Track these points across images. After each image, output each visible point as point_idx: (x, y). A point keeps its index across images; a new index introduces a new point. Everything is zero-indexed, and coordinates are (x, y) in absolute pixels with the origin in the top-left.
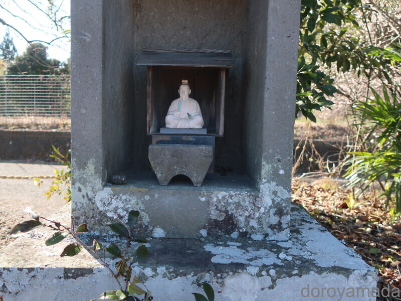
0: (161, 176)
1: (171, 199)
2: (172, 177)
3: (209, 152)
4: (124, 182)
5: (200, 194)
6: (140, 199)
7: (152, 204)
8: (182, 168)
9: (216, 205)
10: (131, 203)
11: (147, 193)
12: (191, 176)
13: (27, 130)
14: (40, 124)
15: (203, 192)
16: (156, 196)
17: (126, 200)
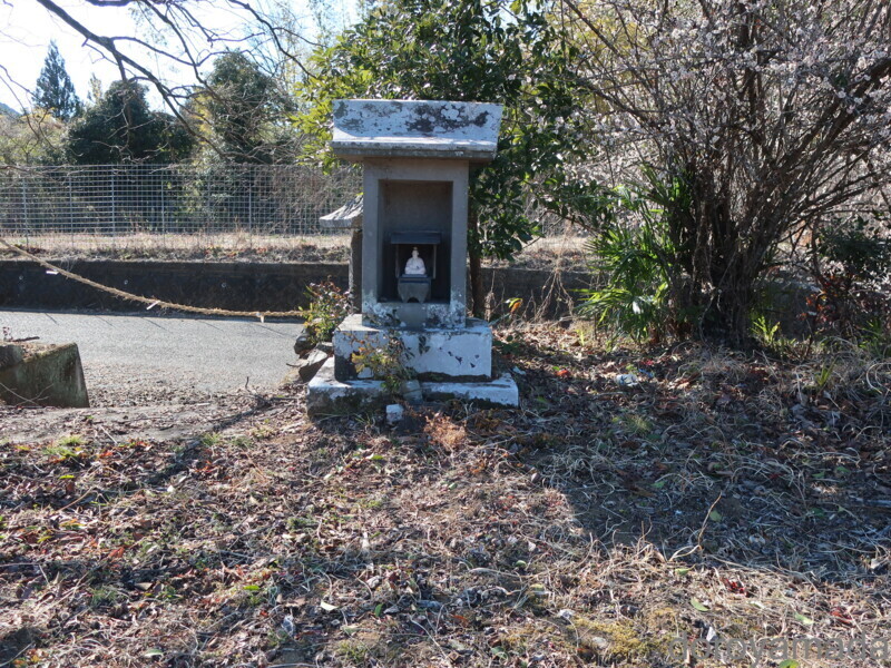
0: (404, 298)
1: (409, 309)
2: (409, 298)
3: (428, 286)
4: (386, 301)
8: (414, 294)
9: (430, 312)
12: (418, 298)
13: (152, 259)
14: (173, 250)
15: (424, 306)
16: (401, 307)
17: (387, 309)
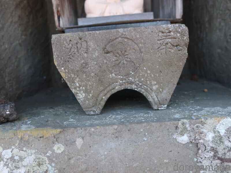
0: (86, 98)
1: (113, 145)
2: (108, 96)
3: (182, 35)
4: (11, 118)
5: (177, 127)
6: (45, 154)
7: (72, 161)
8: (128, 75)
9: (213, 149)
10: (25, 163)
11: (56, 139)
12: (146, 90)
15: (183, 124)
16: (79, 142)
17: (12, 158)
